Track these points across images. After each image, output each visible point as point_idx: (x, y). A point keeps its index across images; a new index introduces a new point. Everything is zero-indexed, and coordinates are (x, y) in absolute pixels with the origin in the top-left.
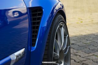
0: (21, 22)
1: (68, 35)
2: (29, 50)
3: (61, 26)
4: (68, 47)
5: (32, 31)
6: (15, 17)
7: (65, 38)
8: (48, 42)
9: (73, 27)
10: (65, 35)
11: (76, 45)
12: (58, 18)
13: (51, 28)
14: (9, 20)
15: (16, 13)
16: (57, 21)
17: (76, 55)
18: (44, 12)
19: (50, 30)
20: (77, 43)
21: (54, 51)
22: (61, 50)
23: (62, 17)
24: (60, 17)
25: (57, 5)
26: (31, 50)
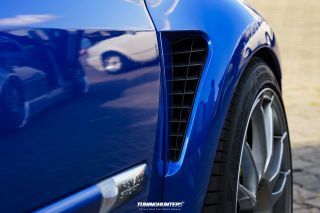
0: (128, 90)
1: (285, 134)
2: (161, 171)
3: (265, 103)
4: (287, 173)
5: (170, 110)
6: (109, 73)
7: (276, 142)
8: (221, 149)
9: (300, 115)
10: (277, 133)
11: (308, 173)
12: (258, 73)
13: (234, 104)
14: (88, 80)
15: (112, 59)
16: (252, 81)
17: (307, 205)
18: (211, 50)
19: (229, 111)
20: (311, 167)
21: (241, 183)
22: (263, 180)
23: (269, 70)
24: (264, 69)
25: (254, 33)
26: (164, 173)
